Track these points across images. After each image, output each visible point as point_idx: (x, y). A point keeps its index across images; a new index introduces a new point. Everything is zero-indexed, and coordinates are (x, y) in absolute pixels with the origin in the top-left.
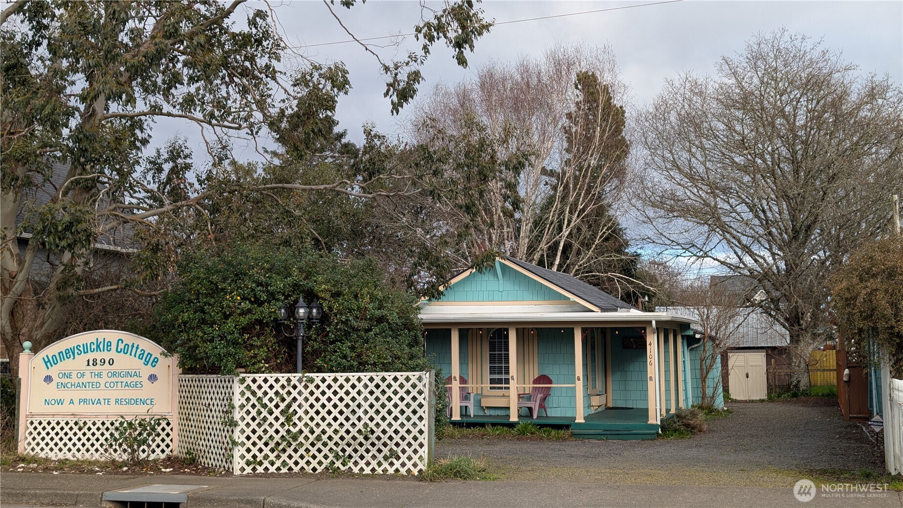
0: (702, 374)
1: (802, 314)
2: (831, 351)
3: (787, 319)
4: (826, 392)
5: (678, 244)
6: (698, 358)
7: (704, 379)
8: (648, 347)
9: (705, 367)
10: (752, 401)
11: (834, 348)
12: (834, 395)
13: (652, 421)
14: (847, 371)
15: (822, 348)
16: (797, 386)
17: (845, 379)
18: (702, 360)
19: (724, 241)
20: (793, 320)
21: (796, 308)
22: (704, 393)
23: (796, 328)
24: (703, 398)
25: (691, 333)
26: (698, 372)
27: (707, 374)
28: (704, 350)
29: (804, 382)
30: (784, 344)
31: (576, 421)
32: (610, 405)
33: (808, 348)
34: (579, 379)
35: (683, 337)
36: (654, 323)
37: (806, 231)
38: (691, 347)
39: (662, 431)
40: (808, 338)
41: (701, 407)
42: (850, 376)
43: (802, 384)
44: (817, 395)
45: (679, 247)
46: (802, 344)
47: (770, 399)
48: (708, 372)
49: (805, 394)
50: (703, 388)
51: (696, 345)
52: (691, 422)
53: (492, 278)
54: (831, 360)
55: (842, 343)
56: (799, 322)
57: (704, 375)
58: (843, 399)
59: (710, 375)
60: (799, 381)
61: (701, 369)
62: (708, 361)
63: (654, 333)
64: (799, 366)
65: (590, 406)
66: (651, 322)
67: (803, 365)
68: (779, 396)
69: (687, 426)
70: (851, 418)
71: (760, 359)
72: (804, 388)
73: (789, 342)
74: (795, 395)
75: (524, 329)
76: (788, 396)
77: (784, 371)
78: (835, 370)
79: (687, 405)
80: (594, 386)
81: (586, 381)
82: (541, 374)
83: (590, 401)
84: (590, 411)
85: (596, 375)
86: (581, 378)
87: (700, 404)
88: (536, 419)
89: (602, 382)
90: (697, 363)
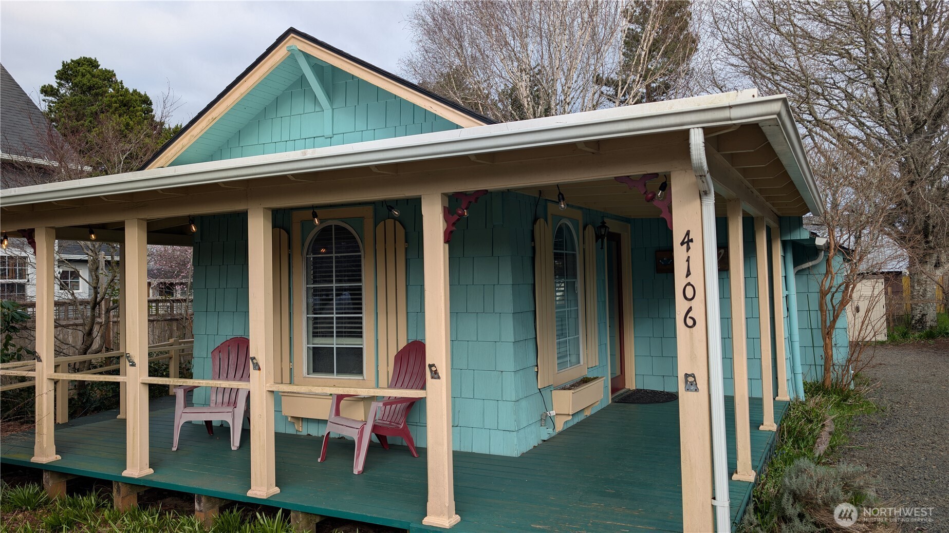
0: (823, 321)
6: (814, 287)
7: (827, 332)
9: (829, 307)
18: (823, 294)
22: (828, 358)
24: (827, 370)
25: (805, 235)
26: (816, 317)
27: (834, 321)
28: (828, 272)
31: (427, 521)
32: (631, 384)
34: (435, 375)
35: (785, 244)
36: (697, 139)
38: (800, 268)
41: (821, 390)
48: (836, 317)
50: (827, 348)
51: (810, 264)
53: (310, 107)
57: (828, 324)
61: (822, 308)
62: (837, 297)
63: (703, 194)
65: (545, 419)
79: (796, 390)
80: (574, 359)
81: (533, 355)
82: (413, 338)
83: (546, 405)
84: (545, 433)
85: (577, 332)
86: (443, 370)
87: (820, 381)
88: (361, 473)
89: (600, 345)
90: (815, 298)
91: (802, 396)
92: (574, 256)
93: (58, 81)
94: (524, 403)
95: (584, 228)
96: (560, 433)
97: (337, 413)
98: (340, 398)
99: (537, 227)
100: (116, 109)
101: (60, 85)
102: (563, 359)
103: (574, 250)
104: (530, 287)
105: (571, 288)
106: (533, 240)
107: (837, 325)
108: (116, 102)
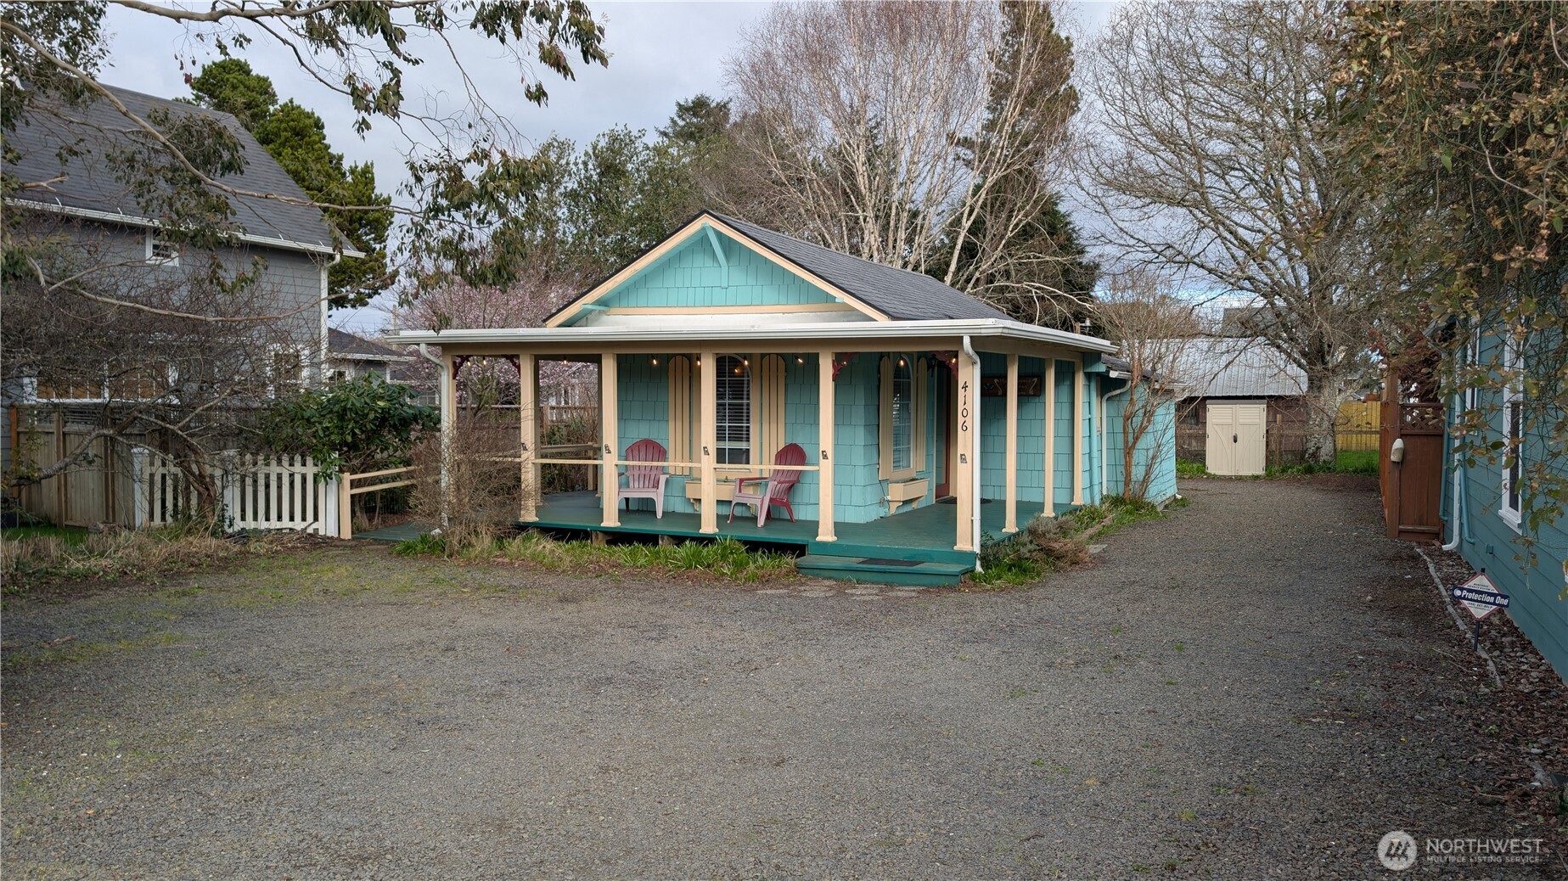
0: (1126, 442)
1: (1329, 346)
2: (1374, 403)
3: (1304, 355)
4: (1361, 463)
5: (1147, 245)
6: (1120, 414)
7: (1128, 451)
8: (961, 392)
9: (1131, 430)
10: (1240, 479)
11: (1378, 398)
12: (1373, 470)
13: (962, 545)
14: (1398, 443)
15: (1362, 398)
16: (1314, 455)
17: (1394, 458)
18: (1126, 418)
19: (1219, 241)
20: (1315, 356)
21: (1320, 335)
22: (1128, 474)
23: (1319, 367)
24: (1125, 484)
25: (1103, 368)
26: (1120, 438)
27: (1135, 443)
28: (1132, 399)
29: (1326, 449)
30: (1295, 392)
31: (818, 539)
33: (1339, 399)
36: (967, 341)
37: (1344, 218)
38: (1110, 394)
39: (982, 566)
40: (1339, 383)
41: (1117, 501)
42: (1404, 452)
43: (1323, 451)
44: (1346, 471)
45: (1147, 249)
46: (1326, 392)
47: (1269, 476)
48: (1136, 439)
49: (1327, 468)
50: (1128, 466)
51: (1118, 392)
52: (1056, 546)
54: (1372, 414)
55: (1392, 388)
56: (1323, 357)
57: (1130, 444)
58: (1389, 482)
59: (1141, 444)
60: (1318, 448)
61: (1125, 433)
62: (1137, 420)
63: (974, 363)
64: (1320, 426)
65: (883, 502)
66: (960, 339)
67: (1326, 424)
68: (1283, 471)
69: (1049, 552)
70: (1401, 532)
71: (1256, 415)
72: (1326, 458)
73: (1305, 387)
74: (1309, 470)
75: (763, 356)
76: (1299, 471)
77: (1294, 431)
78: (1376, 432)
79: (1092, 498)
80: (905, 464)
81: (876, 456)
82: (789, 442)
83: (884, 492)
84: (883, 512)
85: (909, 444)
86: (830, 454)
87: (1121, 495)
88: (762, 527)
89: (927, 455)
90: (1119, 422)
91: (1097, 502)
92: (909, 383)
93: (195, 92)
94: (869, 488)
95: (918, 361)
96: (893, 515)
97: (740, 491)
98: (742, 481)
99: (882, 363)
100: (287, 140)
101: (198, 98)
102: (897, 464)
103: (909, 378)
104: (876, 407)
105: (905, 408)
106: (879, 372)
107: (1137, 446)
108: (285, 130)
